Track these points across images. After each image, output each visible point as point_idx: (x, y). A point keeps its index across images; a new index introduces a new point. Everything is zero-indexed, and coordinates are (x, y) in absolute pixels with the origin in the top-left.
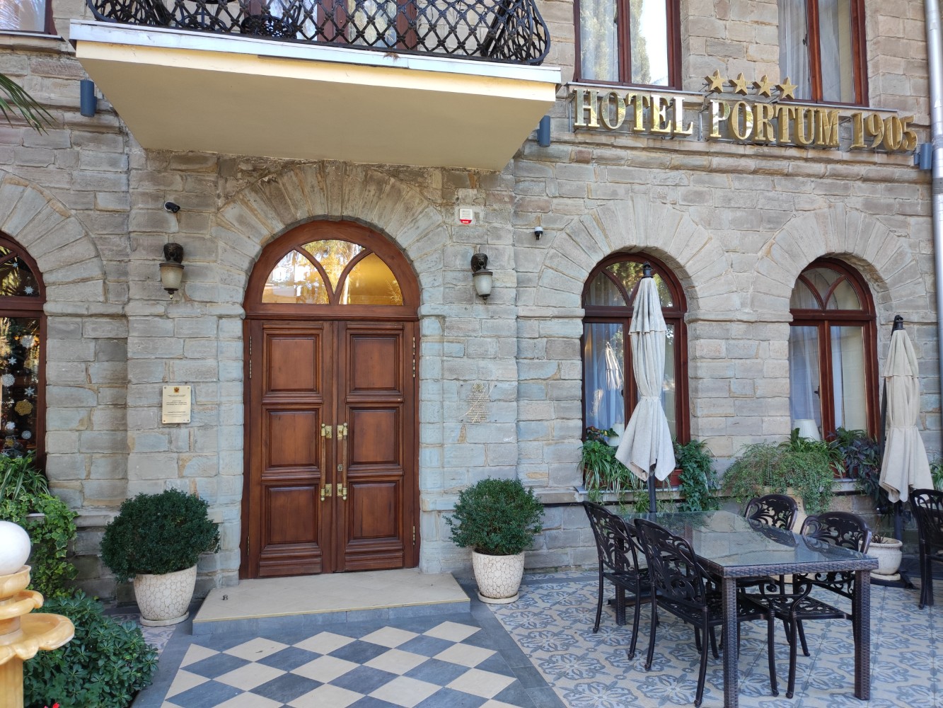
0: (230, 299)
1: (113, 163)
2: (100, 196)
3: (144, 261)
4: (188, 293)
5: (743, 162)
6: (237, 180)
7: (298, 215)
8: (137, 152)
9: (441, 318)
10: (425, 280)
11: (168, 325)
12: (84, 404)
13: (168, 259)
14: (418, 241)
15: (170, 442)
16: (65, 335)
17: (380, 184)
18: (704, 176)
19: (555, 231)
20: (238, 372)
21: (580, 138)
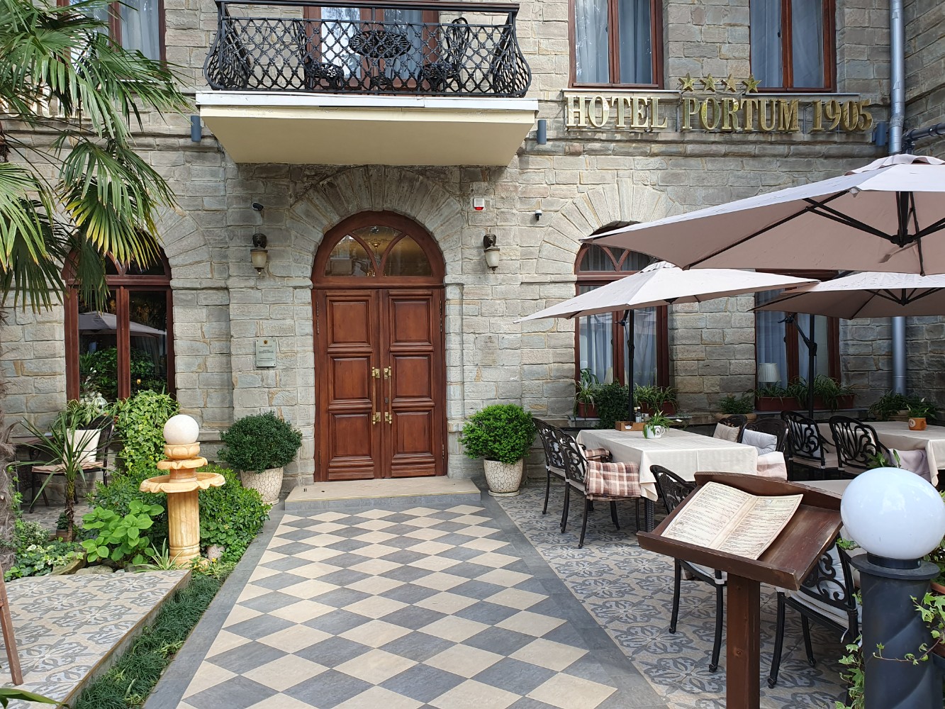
0: (302, 275)
1: (213, 174)
2: (206, 199)
3: (238, 248)
4: (271, 271)
5: (714, 147)
6: (304, 183)
7: (350, 208)
8: (231, 165)
9: (461, 285)
10: (448, 256)
11: (258, 294)
12: (201, 354)
13: (256, 246)
14: (442, 225)
15: (262, 380)
16: (187, 304)
17: (412, 181)
18: (681, 160)
19: (552, 213)
20: (309, 329)
21: (572, 136)
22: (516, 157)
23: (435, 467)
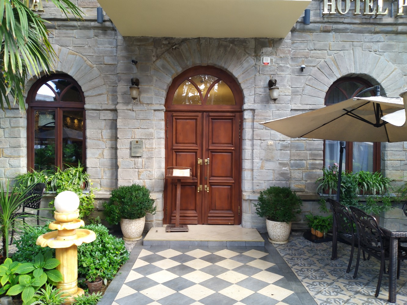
0: (159, 103)
1: (110, 43)
2: (105, 58)
3: (122, 87)
4: (141, 100)
6: (162, 48)
7: (188, 63)
8: (120, 38)
9: (253, 110)
10: (246, 93)
11: (134, 114)
12: (100, 148)
13: (133, 85)
14: (243, 74)
15: (135, 164)
16: (93, 118)
17: (225, 47)
18: (393, 36)
19: (311, 67)
20: (163, 134)
21: (326, 20)
22: (290, 33)
23: (234, 220)
